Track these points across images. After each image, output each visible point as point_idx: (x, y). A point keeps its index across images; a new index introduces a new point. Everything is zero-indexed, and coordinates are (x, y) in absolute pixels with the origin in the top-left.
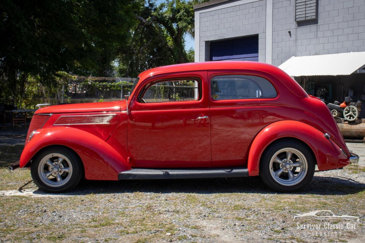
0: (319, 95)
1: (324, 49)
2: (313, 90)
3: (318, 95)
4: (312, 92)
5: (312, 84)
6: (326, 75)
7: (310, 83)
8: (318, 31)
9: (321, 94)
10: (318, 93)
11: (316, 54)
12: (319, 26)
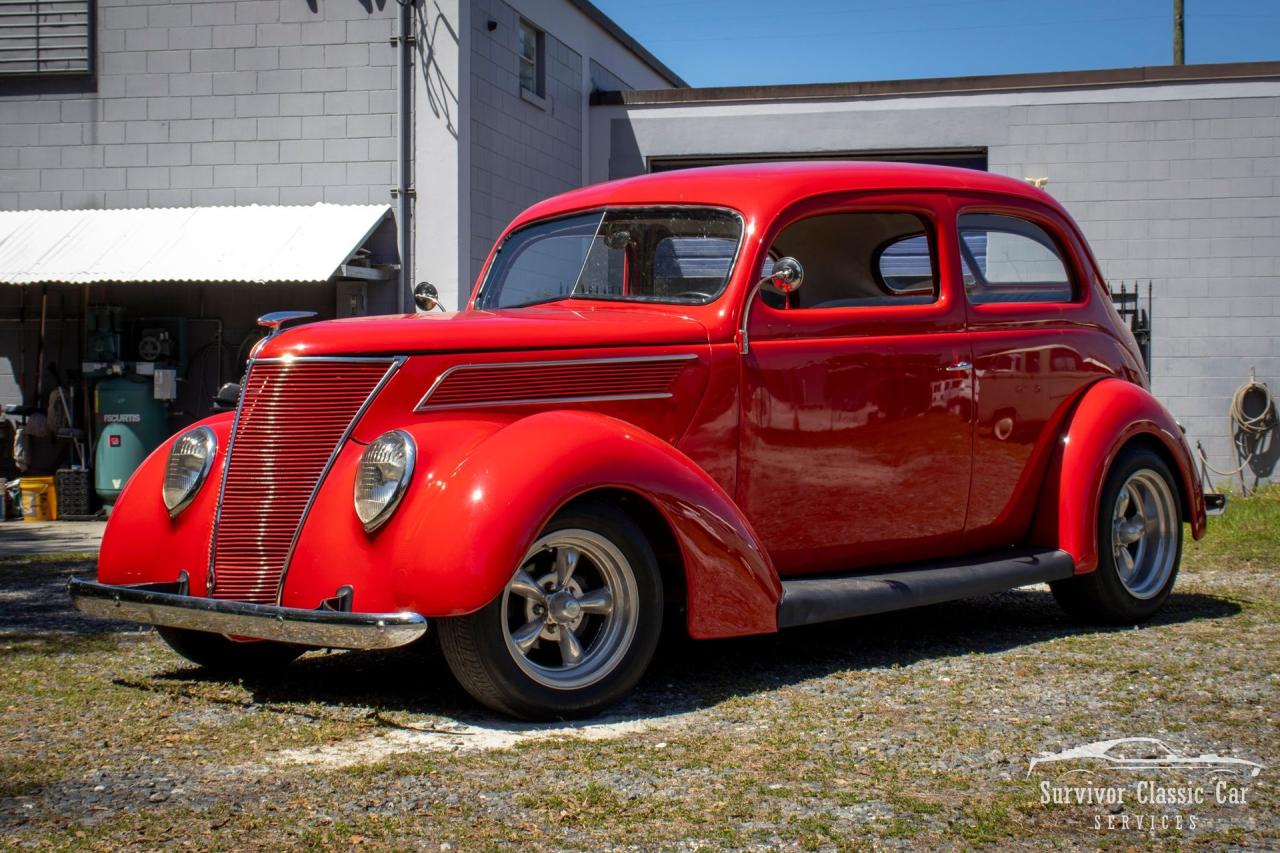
0: (152, 355)
1: (129, 187)
2: (119, 336)
3: (146, 355)
4: (115, 343)
5: (112, 315)
6: (221, 280)
7: (107, 313)
8: (100, 118)
9: (159, 351)
10: (149, 349)
11: (92, 205)
12: (101, 101)
